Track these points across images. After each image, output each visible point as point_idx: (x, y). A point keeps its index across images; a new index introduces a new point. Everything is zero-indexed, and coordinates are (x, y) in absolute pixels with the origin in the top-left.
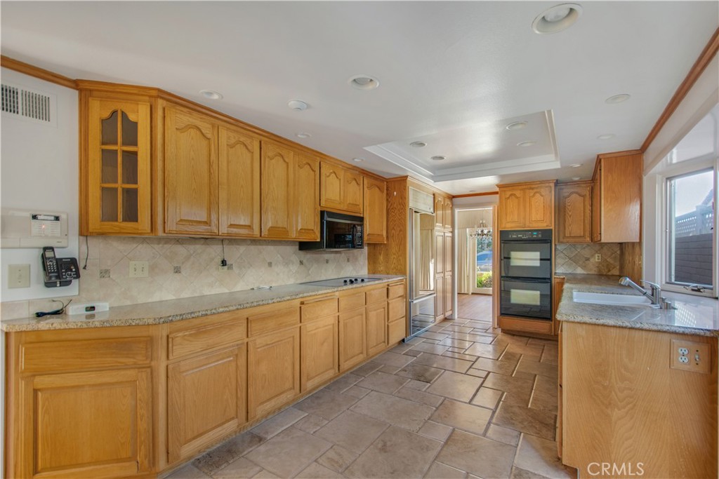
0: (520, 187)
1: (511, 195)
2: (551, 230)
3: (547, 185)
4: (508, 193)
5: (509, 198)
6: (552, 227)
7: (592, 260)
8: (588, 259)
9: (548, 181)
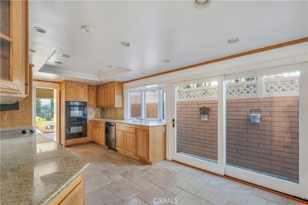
0: (75, 83)
1: (71, 86)
2: (87, 102)
3: (85, 85)
4: (69, 85)
5: (70, 87)
6: (87, 101)
7: (93, 113)
8: (92, 113)
9: (86, 83)
